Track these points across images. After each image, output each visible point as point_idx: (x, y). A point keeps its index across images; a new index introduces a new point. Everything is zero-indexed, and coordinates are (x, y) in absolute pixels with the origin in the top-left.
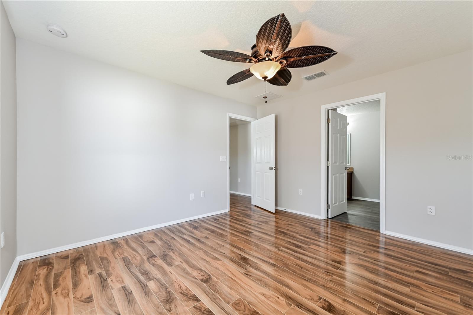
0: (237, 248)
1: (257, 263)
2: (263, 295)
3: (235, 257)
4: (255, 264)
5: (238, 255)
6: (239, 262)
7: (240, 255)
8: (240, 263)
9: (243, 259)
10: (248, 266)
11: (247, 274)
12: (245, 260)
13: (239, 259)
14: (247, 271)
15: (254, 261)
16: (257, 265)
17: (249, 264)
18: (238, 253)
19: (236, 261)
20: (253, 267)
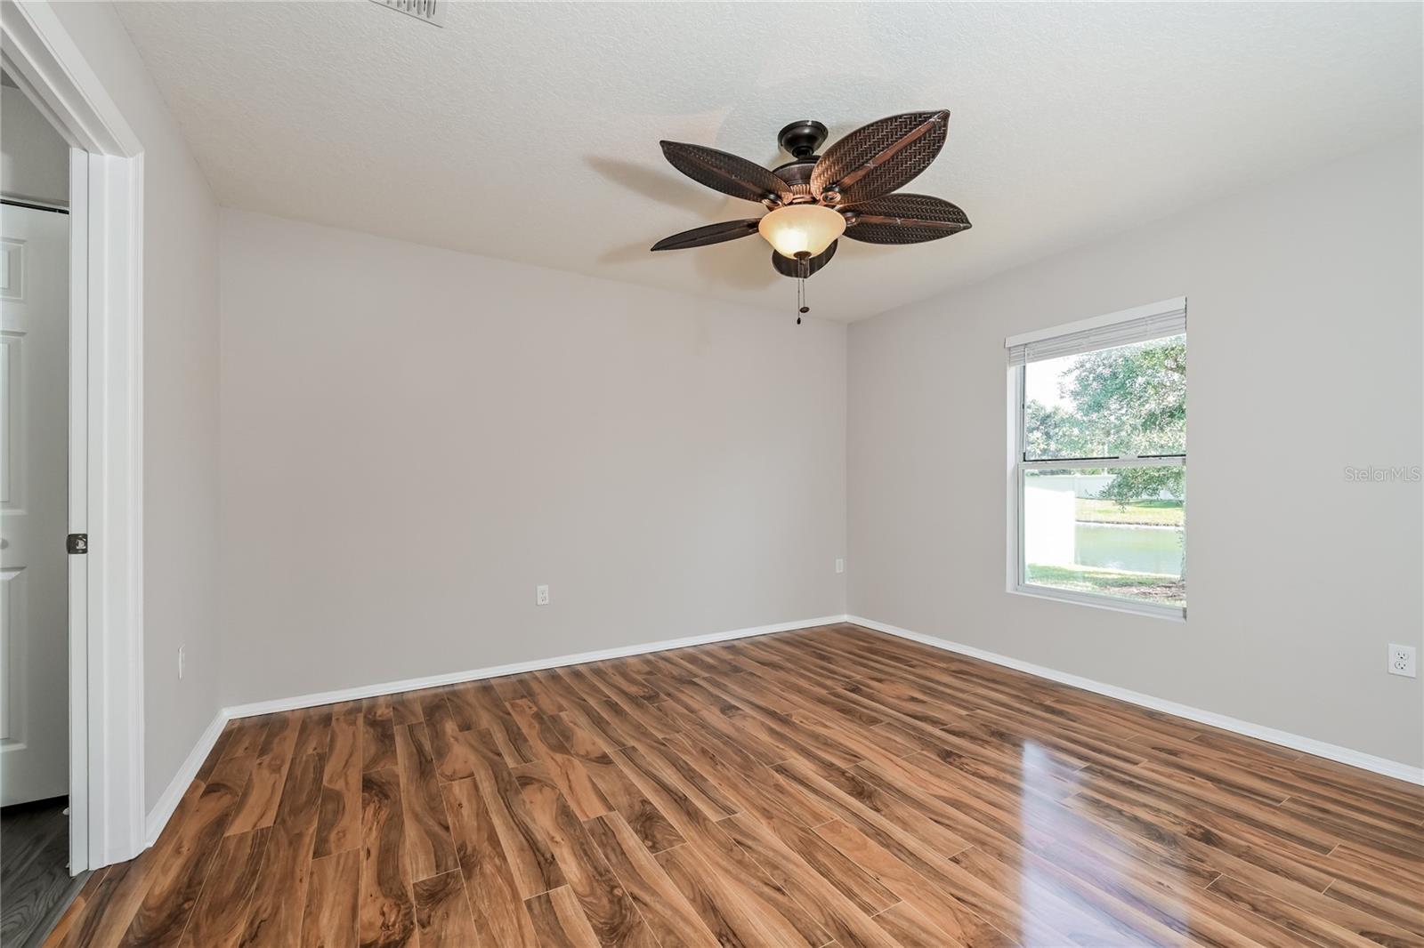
0: (890, 842)
1: (824, 778)
2: (826, 726)
3: (892, 801)
4: (831, 776)
5: (883, 808)
6: (876, 785)
7: (878, 810)
8: (873, 783)
9: (865, 793)
10: (852, 773)
11: (856, 756)
12: (860, 790)
13: (880, 794)
14: (855, 762)
15: (831, 784)
16: (826, 774)
17: (847, 779)
18: (884, 816)
19: (888, 791)
20: (838, 769)
